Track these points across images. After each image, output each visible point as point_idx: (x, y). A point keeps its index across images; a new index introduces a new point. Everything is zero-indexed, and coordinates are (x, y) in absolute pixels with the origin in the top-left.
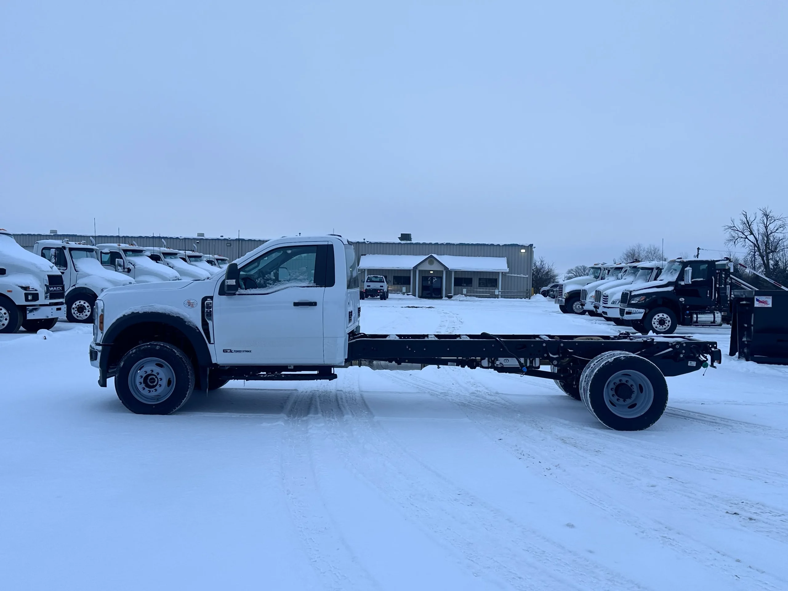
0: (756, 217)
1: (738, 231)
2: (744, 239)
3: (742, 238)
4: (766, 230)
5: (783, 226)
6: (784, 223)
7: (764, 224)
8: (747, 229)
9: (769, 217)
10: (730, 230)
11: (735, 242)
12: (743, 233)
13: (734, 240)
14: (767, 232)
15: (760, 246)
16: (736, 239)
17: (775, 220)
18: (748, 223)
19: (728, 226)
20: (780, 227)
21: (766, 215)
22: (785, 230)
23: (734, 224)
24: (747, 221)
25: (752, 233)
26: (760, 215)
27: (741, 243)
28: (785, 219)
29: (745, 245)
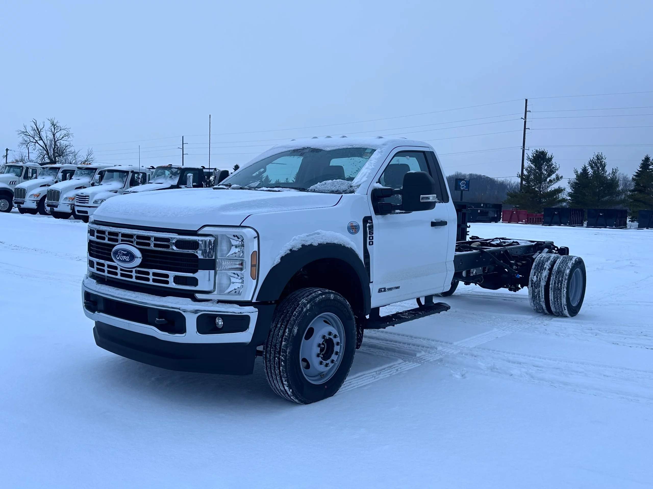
0: (44, 125)
1: (29, 136)
2: (34, 143)
3: (33, 142)
4: (54, 137)
5: (67, 135)
6: (67, 133)
7: (52, 132)
8: (37, 135)
9: (56, 126)
10: (23, 135)
11: (27, 145)
12: (34, 138)
13: (26, 143)
14: (55, 139)
15: (49, 151)
16: (28, 142)
17: (61, 130)
18: (38, 130)
19: (21, 131)
20: (65, 136)
21: (53, 125)
22: (70, 138)
23: (26, 130)
24: (37, 128)
25: (41, 139)
26: (48, 125)
27: (32, 146)
28: (69, 129)
29: (35, 149)
